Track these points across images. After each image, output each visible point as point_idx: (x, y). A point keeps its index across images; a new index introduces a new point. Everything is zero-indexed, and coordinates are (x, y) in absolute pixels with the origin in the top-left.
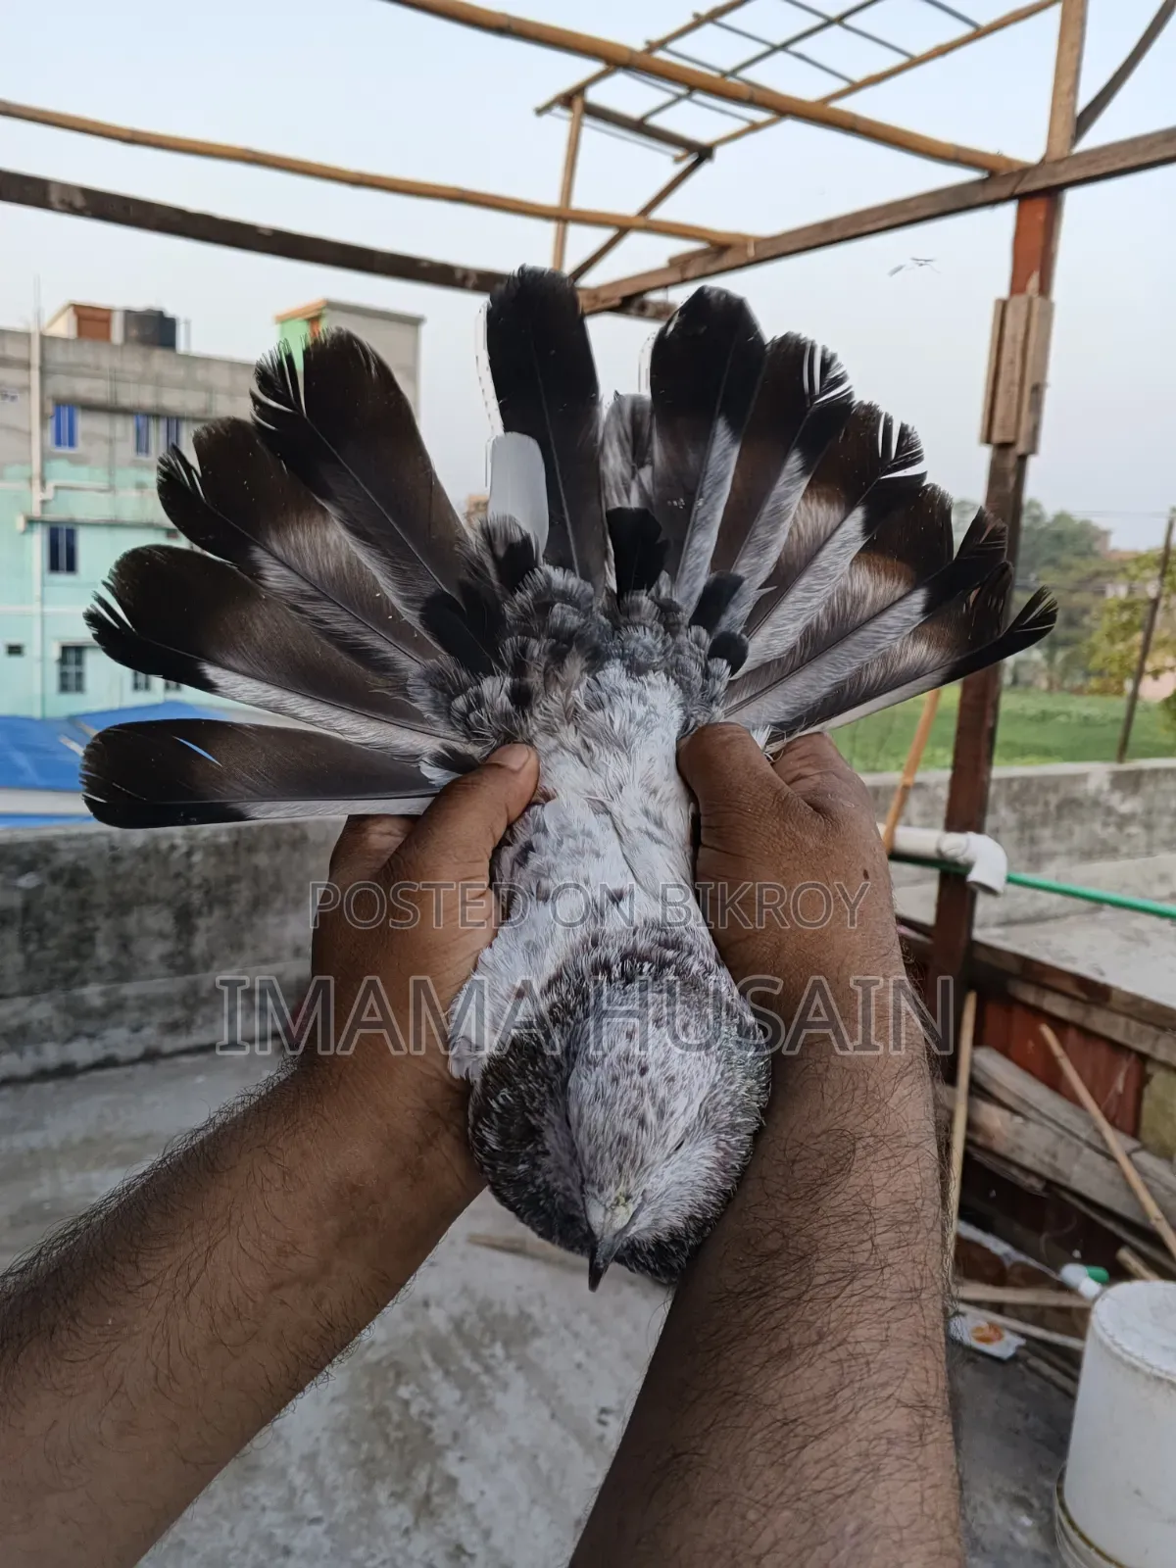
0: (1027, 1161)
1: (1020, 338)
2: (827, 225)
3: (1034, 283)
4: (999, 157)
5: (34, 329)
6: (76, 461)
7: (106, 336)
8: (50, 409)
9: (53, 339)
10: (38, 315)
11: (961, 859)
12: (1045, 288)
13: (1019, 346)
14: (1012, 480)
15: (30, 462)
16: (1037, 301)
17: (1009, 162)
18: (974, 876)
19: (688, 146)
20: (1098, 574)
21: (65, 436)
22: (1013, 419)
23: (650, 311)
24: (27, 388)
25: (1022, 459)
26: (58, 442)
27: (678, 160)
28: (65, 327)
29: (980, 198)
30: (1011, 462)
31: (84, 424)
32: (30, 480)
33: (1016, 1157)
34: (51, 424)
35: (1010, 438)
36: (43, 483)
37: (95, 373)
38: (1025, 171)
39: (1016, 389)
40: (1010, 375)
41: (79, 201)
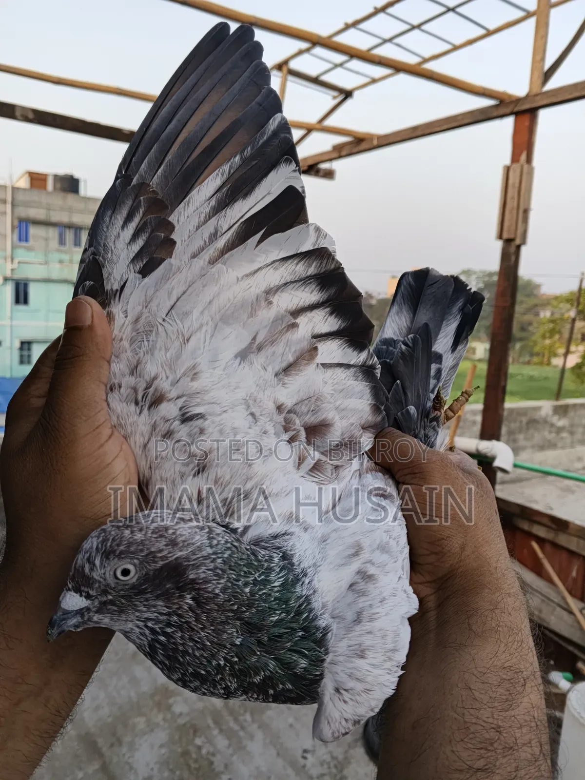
1: (517, 185)
2: (415, 128)
3: (523, 157)
4: (505, 94)
5: (8, 184)
6: (29, 249)
7: (44, 187)
8: (16, 223)
9: (18, 189)
10: (11, 177)
11: (489, 454)
12: (529, 160)
13: (516, 190)
14: (513, 258)
15: (5, 250)
16: (526, 167)
17: (510, 96)
18: (496, 463)
19: (341, 91)
20: (536, 306)
21: (24, 237)
22: (514, 226)
23: (321, 174)
24: (5, 213)
25: (518, 247)
26: (20, 240)
27: (335, 98)
28: (24, 183)
29: (495, 114)
30: (512, 249)
31: (33, 231)
32: (5, 259)
34: (17, 231)
35: (512, 236)
36: (12, 260)
37: (39, 205)
38: (518, 101)
39: (515, 212)
40: (511, 203)
41: (31, 116)
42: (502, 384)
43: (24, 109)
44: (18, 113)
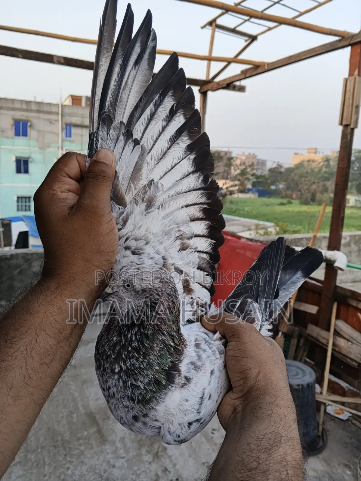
0: (352, 356)
1: (352, 90)
3: (356, 72)
4: (345, 32)
5: (59, 103)
6: (72, 142)
7: (80, 104)
8: (64, 126)
9: (65, 106)
10: (61, 99)
11: (332, 259)
12: (359, 74)
13: (351, 93)
14: (349, 137)
15: (58, 142)
16: (357, 78)
17: (349, 33)
18: (336, 265)
19: (250, 36)
21: (68, 135)
22: (350, 116)
24: (57, 121)
25: (353, 130)
26: (67, 136)
27: (246, 41)
28: (68, 102)
29: (339, 46)
30: (349, 131)
31: (74, 131)
32: (58, 148)
33: (349, 355)
34: (64, 131)
35: (348, 123)
36: (62, 149)
37: (77, 115)
38: (353, 36)
39: (350, 107)
40: (348, 102)
41: (62, 61)
42: (342, 215)
43: (59, 57)
44: (55, 60)
